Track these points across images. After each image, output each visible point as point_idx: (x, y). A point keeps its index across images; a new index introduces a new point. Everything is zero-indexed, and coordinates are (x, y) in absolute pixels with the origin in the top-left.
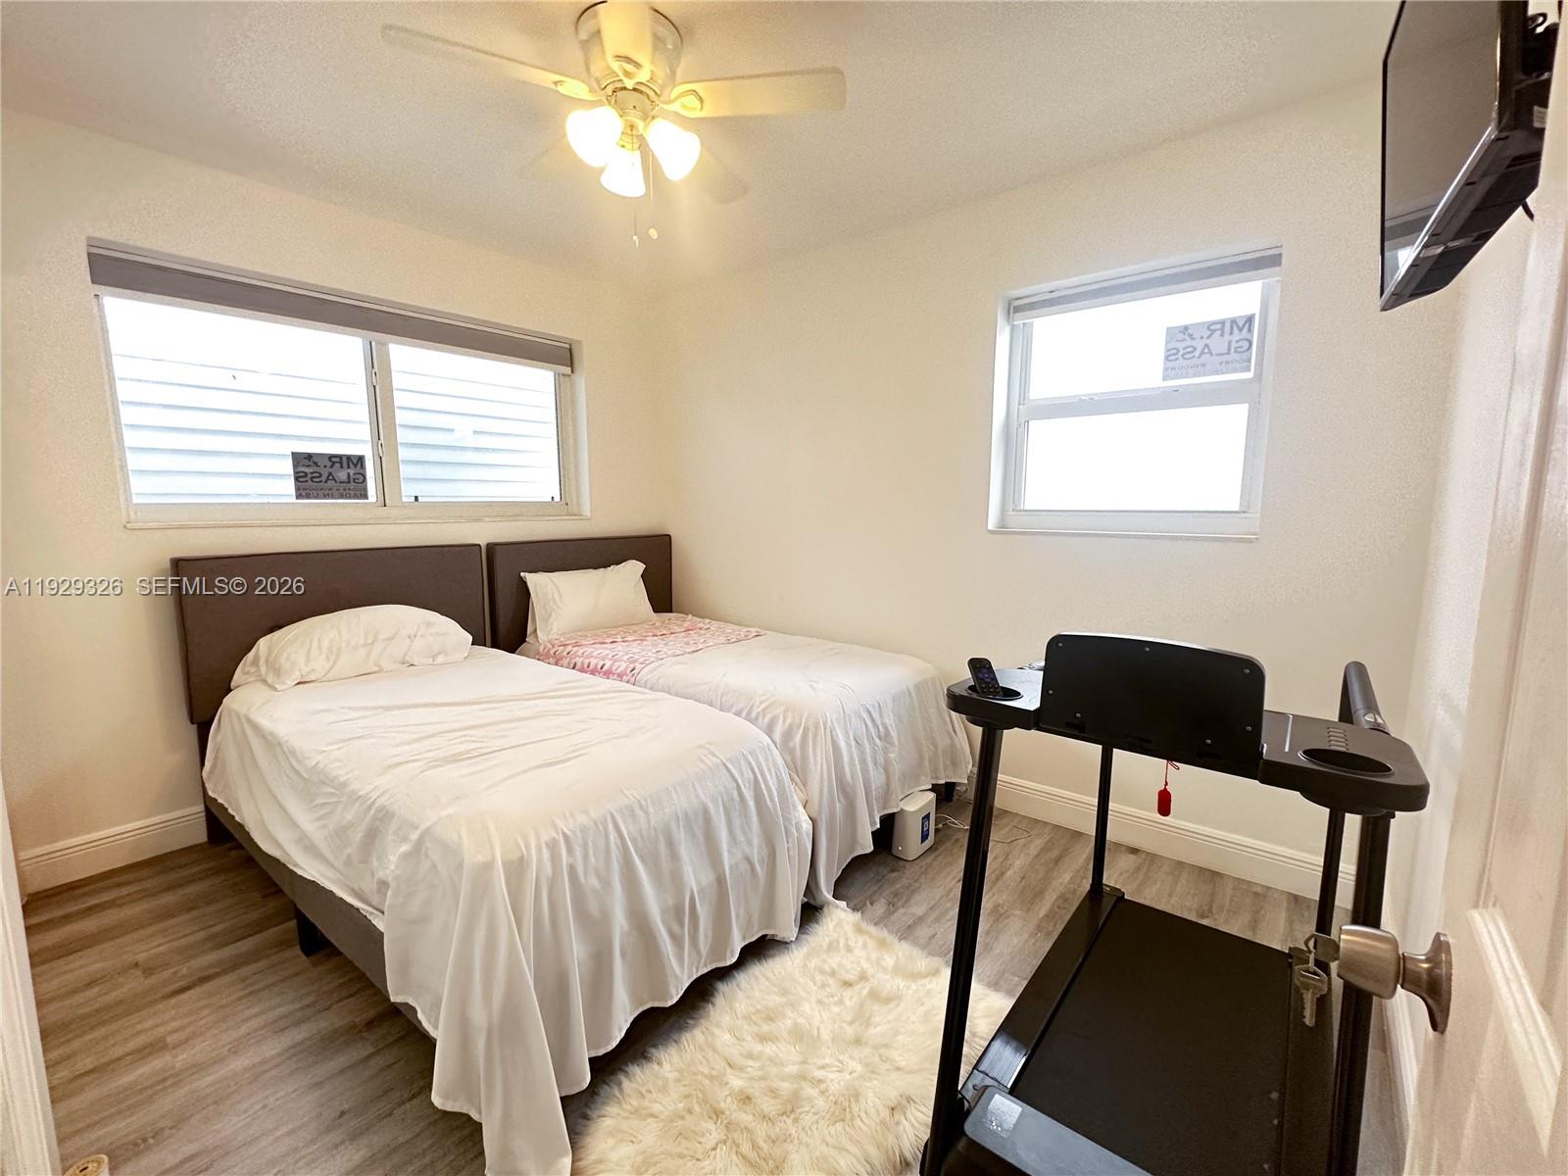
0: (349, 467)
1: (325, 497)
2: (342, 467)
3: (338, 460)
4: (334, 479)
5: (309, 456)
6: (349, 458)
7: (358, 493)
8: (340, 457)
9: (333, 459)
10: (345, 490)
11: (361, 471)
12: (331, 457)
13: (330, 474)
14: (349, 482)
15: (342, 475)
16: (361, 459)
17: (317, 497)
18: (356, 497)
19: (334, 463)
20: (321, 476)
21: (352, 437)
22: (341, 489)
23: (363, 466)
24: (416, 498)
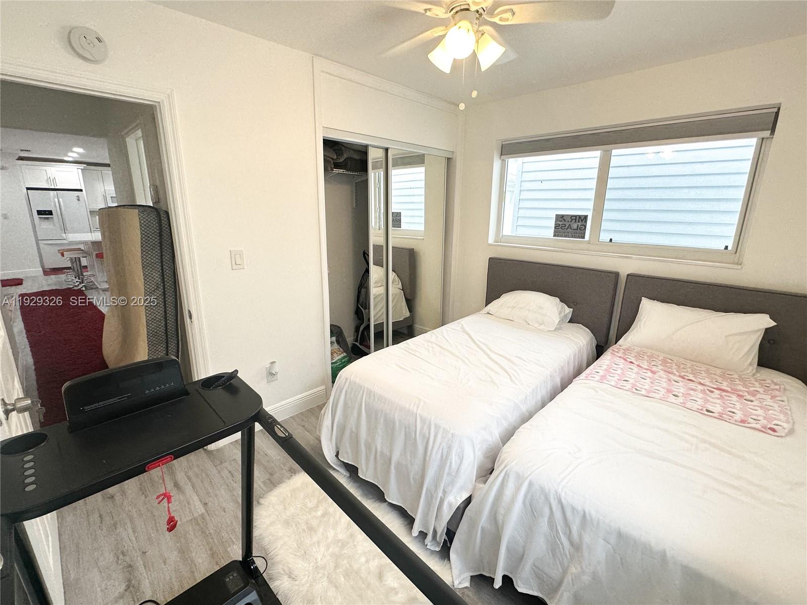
0: (579, 222)
1: (565, 236)
2: (575, 222)
3: (574, 218)
4: (571, 228)
5: (563, 216)
6: (580, 216)
7: (580, 235)
8: (576, 216)
9: (572, 218)
10: (574, 233)
11: (585, 224)
12: (572, 216)
13: (570, 225)
14: (577, 229)
15: (575, 226)
16: (586, 217)
17: (562, 236)
18: (579, 237)
19: (573, 219)
20: (565, 226)
21: (585, 208)
22: (573, 233)
23: (586, 222)
24: (611, 240)
